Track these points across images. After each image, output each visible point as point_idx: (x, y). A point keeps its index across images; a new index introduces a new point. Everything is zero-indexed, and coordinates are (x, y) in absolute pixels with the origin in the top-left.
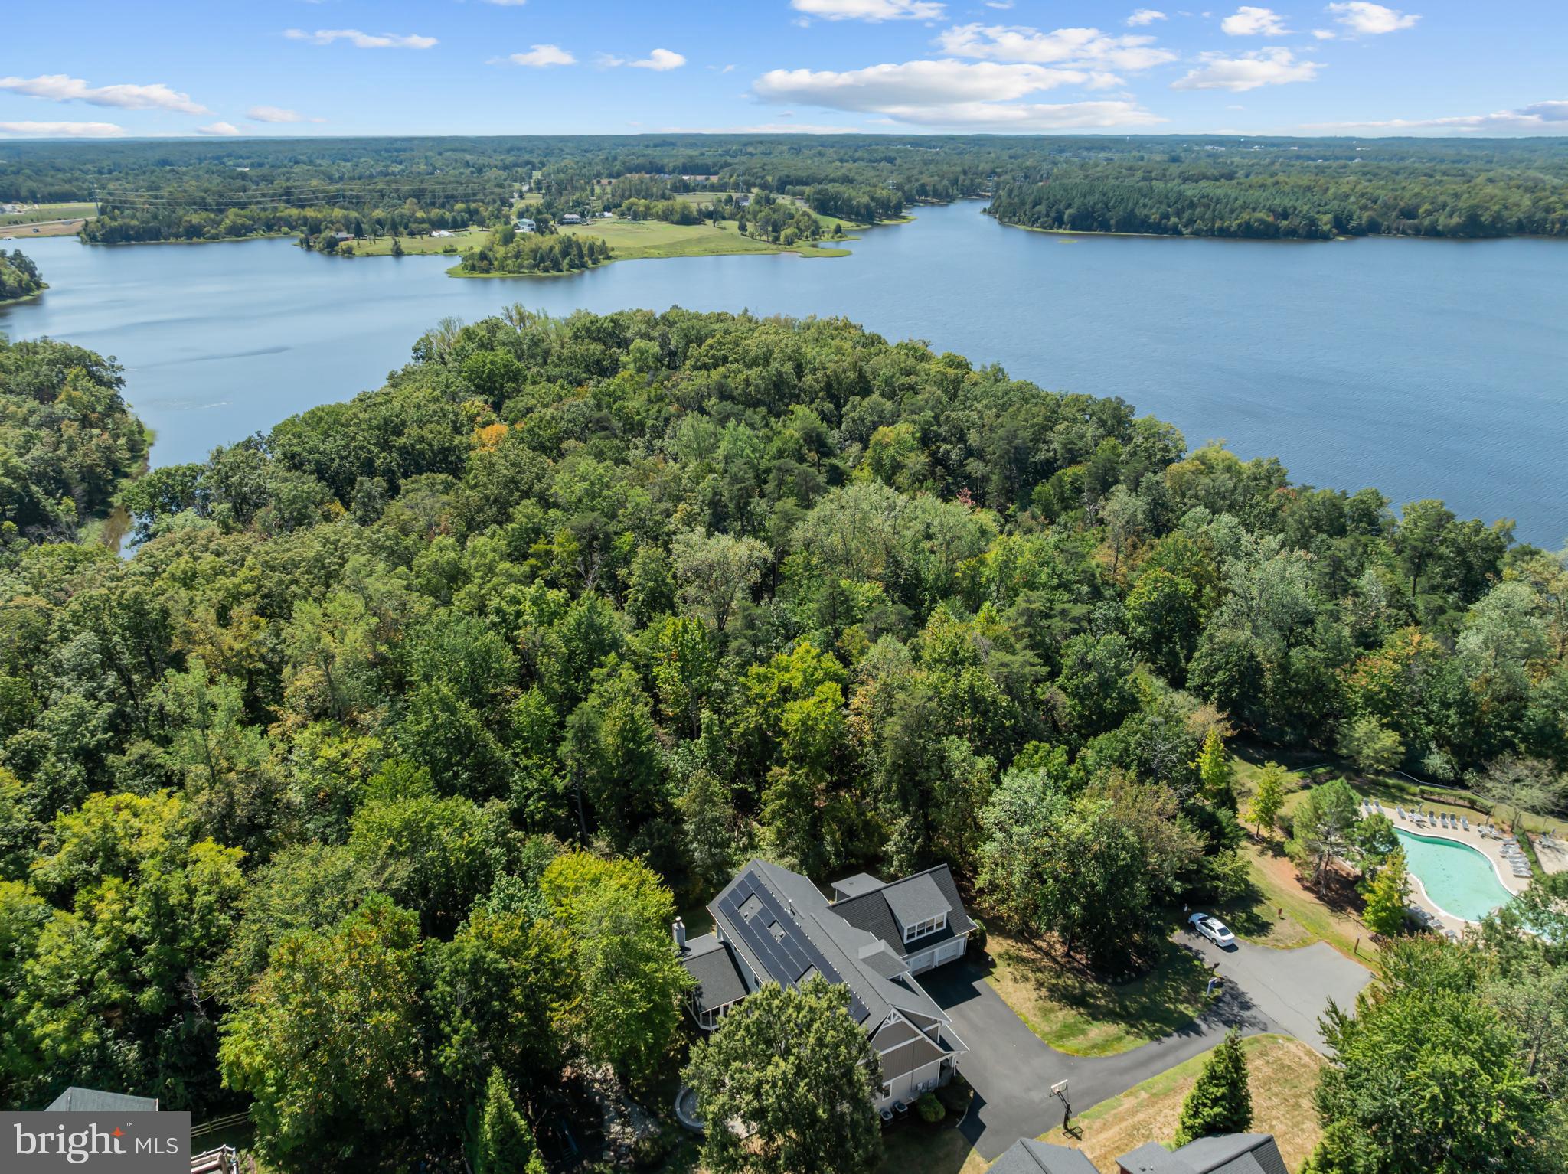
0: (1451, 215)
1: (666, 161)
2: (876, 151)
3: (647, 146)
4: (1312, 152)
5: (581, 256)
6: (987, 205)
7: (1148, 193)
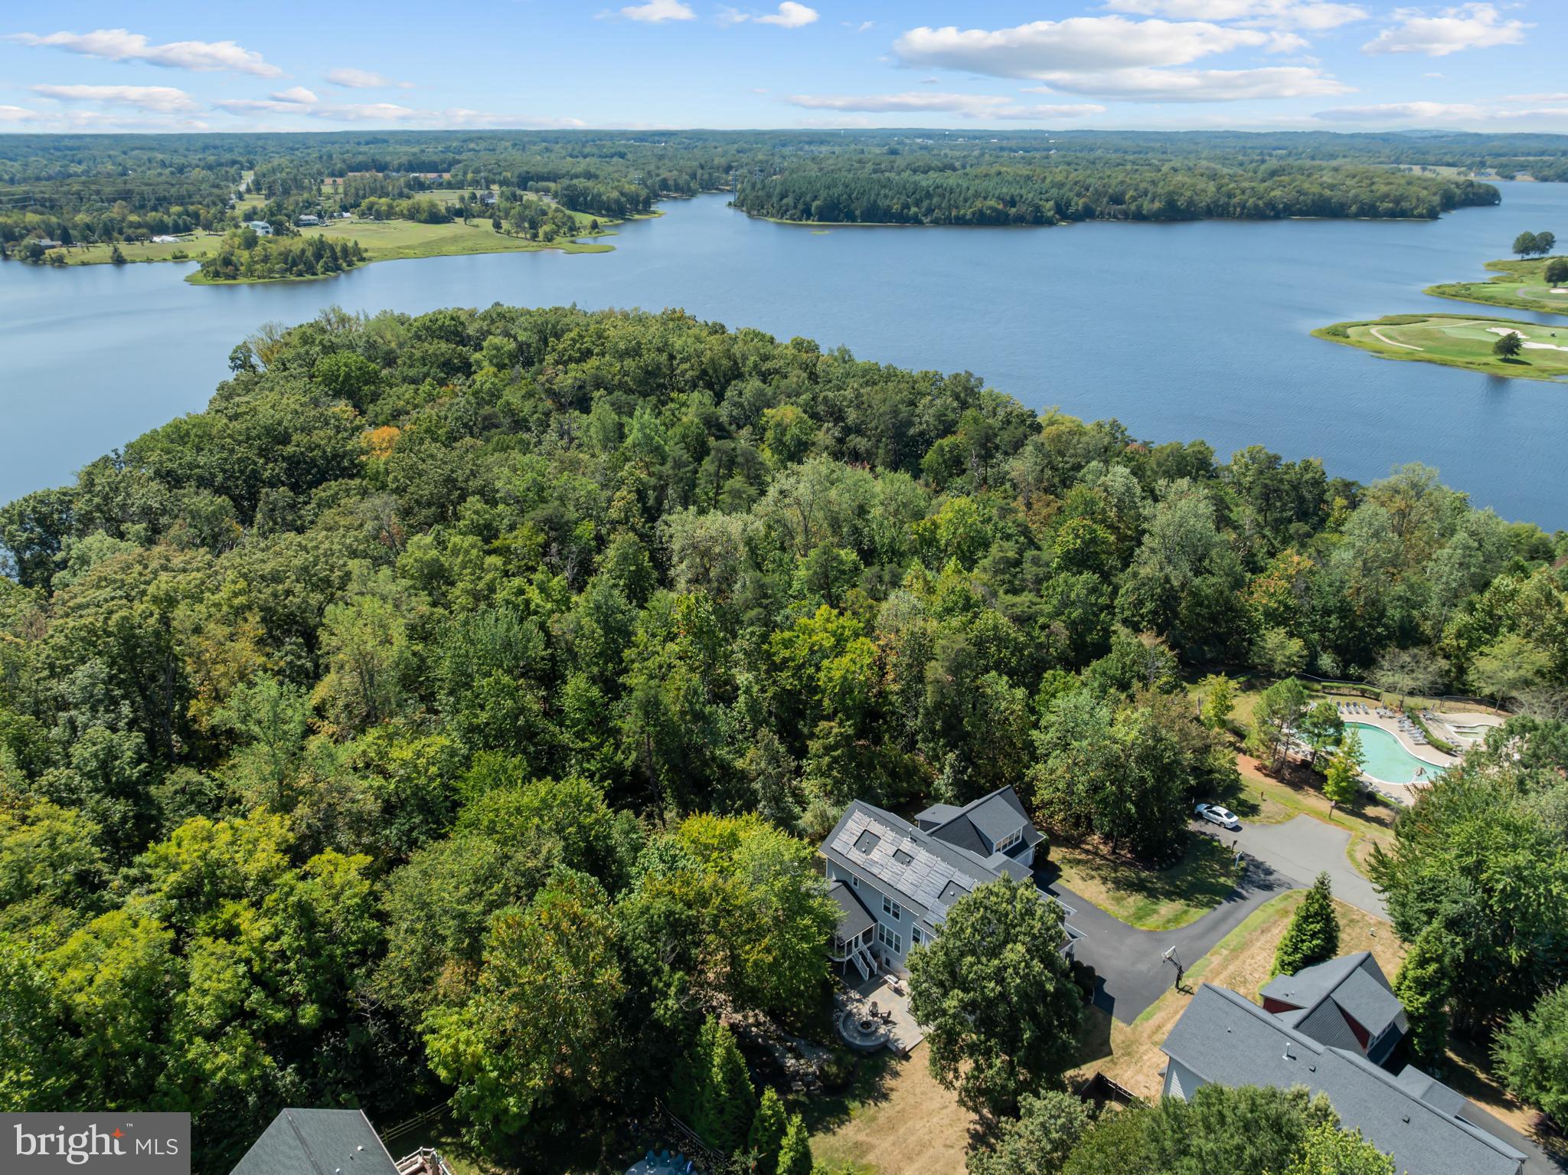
0: (1153, 201)
1: (388, 159)
2: (604, 146)
3: (359, 144)
4: (1013, 143)
5: (335, 258)
6: (731, 198)
7: (887, 184)
